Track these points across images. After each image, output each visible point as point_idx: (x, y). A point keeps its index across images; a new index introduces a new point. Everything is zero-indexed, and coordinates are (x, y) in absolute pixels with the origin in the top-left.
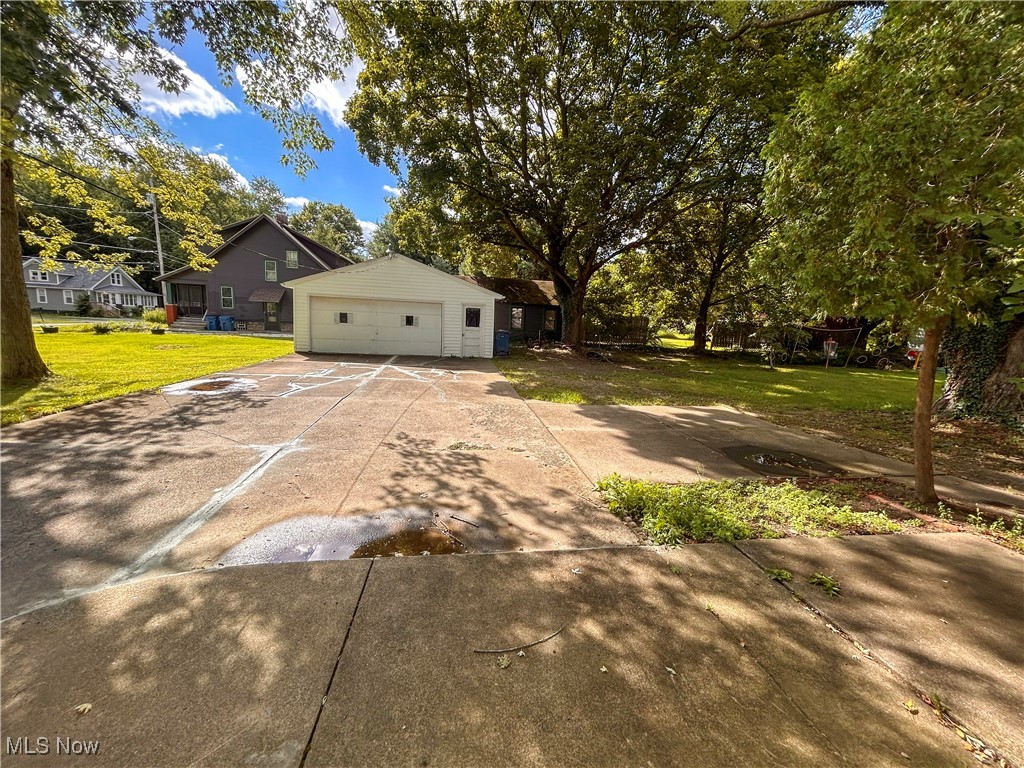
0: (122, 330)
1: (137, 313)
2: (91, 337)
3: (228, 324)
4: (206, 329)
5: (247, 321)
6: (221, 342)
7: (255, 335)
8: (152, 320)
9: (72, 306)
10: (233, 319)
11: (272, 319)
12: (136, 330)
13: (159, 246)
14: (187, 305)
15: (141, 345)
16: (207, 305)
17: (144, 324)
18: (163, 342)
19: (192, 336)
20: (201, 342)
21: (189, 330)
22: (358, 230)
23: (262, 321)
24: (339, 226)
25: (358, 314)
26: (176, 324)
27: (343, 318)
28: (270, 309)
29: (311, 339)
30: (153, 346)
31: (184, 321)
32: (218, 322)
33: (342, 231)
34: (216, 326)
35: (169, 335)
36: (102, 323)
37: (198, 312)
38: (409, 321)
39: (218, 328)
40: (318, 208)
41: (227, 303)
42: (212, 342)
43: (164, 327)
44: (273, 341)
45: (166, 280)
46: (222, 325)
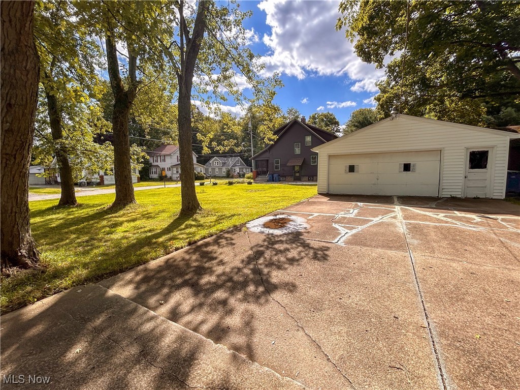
0: (238, 183)
1: (243, 176)
2: (226, 186)
3: (277, 178)
4: (268, 181)
5: (285, 176)
6: (275, 188)
7: (289, 183)
8: (248, 178)
9: (224, 174)
10: (279, 175)
11: (297, 174)
12: (243, 183)
13: (252, 145)
14: (261, 170)
15: (243, 190)
16: (269, 169)
17: (246, 180)
18: (251, 188)
19: (263, 185)
20: (266, 188)
21: (262, 182)
22: (337, 123)
23: (292, 176)
24: (327, 123)
25: (363, 166)
26: (257, 179)
27: (352, 169)
28: (297, 168)
29: (328, 184)
30: (247, 190)
31: (260, 178)
32: (273, 177)
33: (328, 125)
34: (272, 180)
35: (254, 185)
36: (231, 180)
37: (265, 173)
38: (407, 167)
39: (273, 181)
40: (316, 116)
41: (277, 167)
42: (271, 188)
43: (252, 181)
44: (300, 187)
45: (254, 159)
46: (274, 179)
